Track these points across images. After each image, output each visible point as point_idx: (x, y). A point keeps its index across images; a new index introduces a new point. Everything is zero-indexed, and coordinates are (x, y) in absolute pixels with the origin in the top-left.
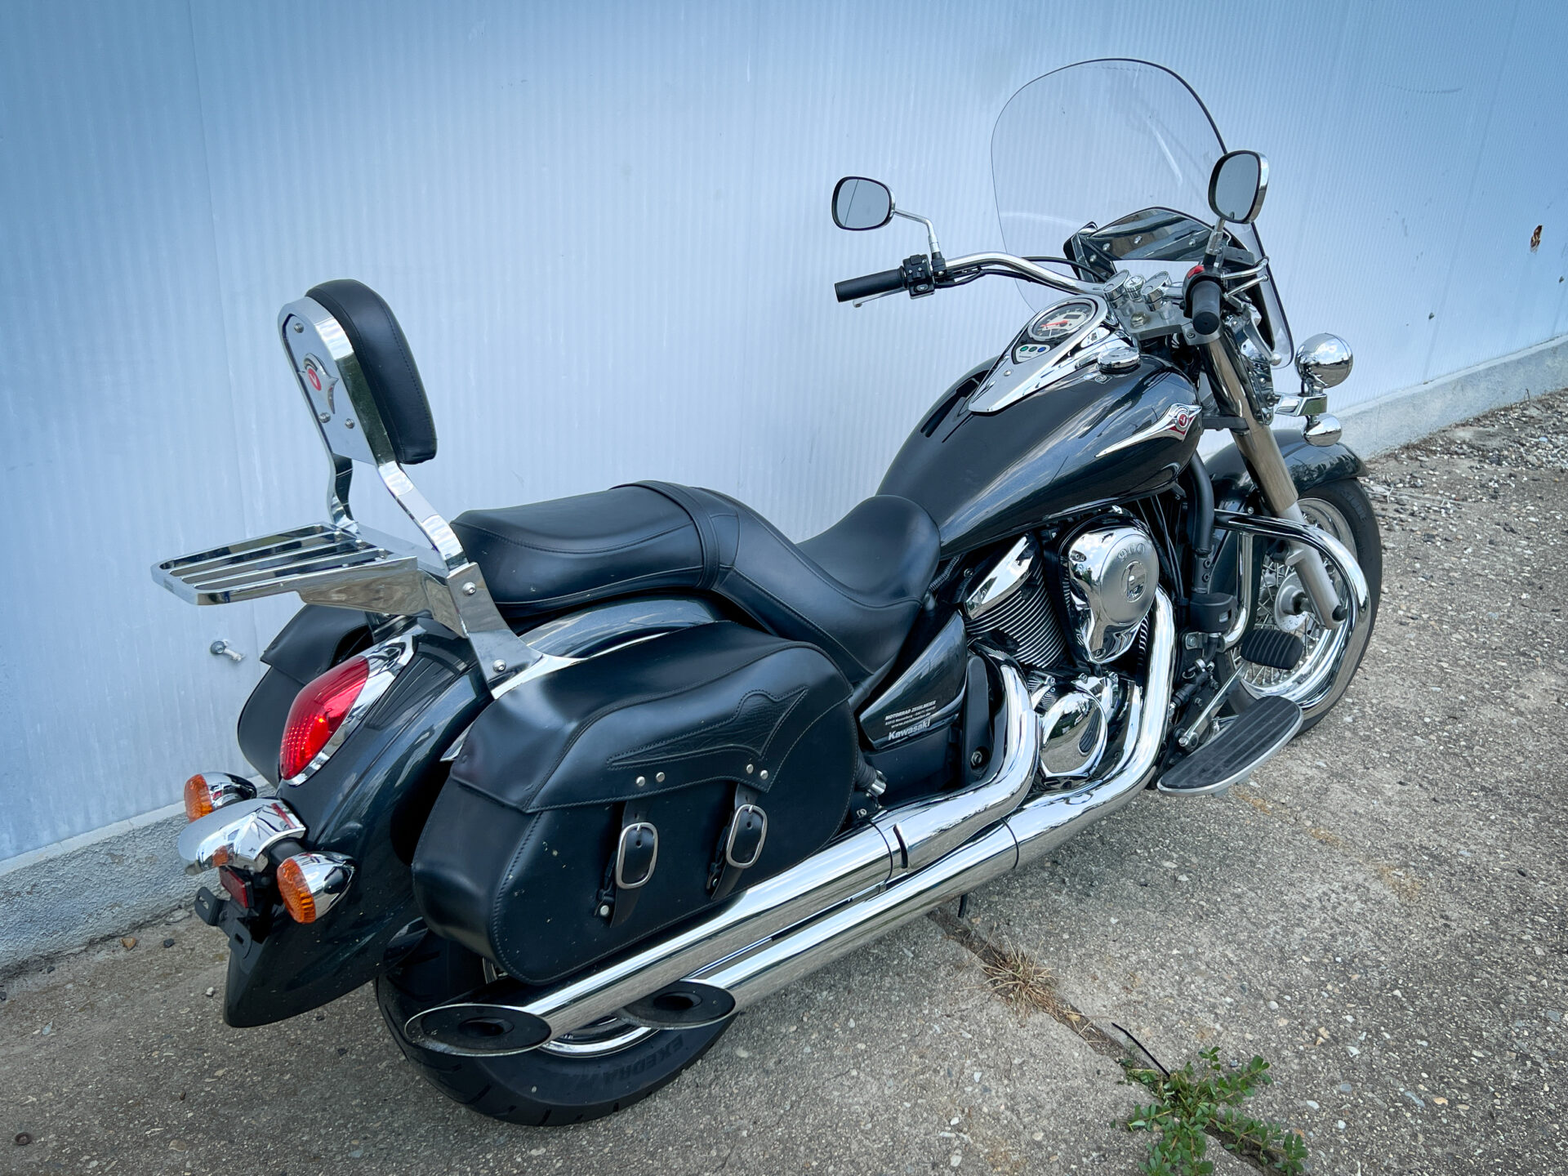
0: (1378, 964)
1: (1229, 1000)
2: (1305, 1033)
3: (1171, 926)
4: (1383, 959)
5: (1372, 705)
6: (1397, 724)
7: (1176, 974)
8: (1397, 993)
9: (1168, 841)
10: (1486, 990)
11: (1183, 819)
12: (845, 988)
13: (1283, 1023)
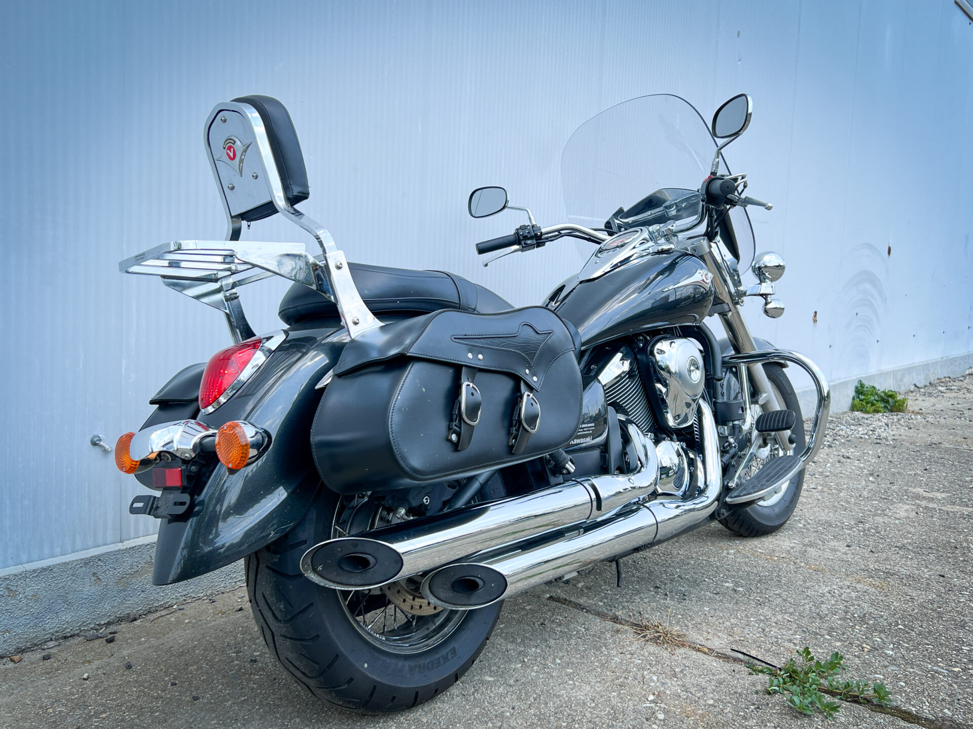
0: (882, 616)
1: (797, 636)
2: (854, 647)
3: (744, 609)
4: (882, 613)
5: (811, 520)
6: (830, 526)
7: (759, 628)
8: (900, 627)
9: (722, 575)
10: (953, 622)
11: (726, 566)
12: (546, 646)
13: (838, 644)
